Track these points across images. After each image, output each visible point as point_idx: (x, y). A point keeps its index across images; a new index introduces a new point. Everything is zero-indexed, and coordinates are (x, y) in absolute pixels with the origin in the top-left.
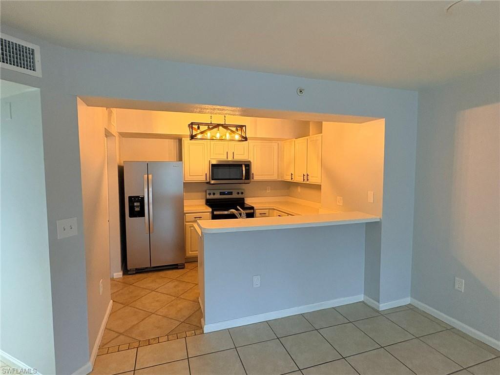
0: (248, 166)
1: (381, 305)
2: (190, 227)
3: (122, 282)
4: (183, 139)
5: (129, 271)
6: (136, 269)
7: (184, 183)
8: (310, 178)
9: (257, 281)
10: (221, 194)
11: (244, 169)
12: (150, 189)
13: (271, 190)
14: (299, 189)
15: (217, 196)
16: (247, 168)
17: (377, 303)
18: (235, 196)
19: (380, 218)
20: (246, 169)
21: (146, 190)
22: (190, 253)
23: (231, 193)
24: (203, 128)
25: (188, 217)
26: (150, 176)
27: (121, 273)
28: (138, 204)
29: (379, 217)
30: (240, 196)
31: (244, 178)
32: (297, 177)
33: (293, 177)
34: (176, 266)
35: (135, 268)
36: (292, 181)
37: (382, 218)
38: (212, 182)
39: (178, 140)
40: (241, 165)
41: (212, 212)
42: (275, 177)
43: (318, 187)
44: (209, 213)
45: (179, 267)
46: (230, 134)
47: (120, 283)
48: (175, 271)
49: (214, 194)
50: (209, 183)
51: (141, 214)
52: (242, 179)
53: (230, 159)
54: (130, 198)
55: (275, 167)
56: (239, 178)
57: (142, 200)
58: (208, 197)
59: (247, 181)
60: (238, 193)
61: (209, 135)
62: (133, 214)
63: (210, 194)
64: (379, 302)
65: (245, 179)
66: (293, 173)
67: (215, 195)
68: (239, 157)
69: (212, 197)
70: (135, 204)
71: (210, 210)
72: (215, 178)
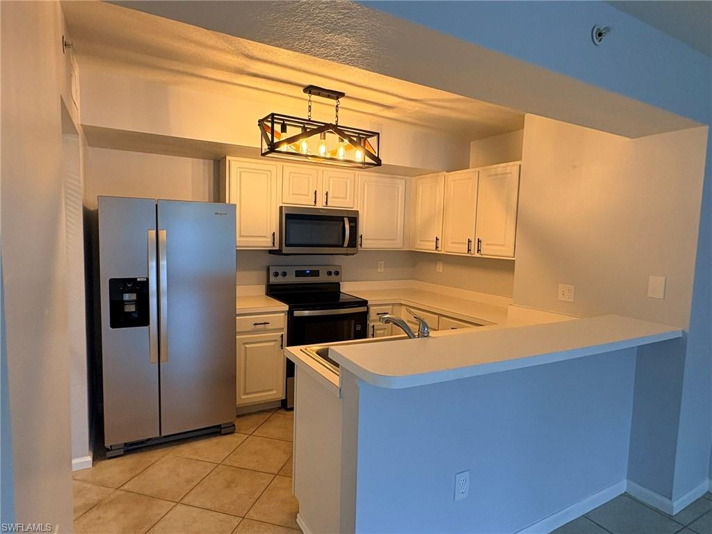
0: (354, 220)
1: (675, 504)
2: (245, 344)
3: (93, 483)
4: (228, 158)
5: (108, 450)
6: (126, 444)
7: (237, 250)
8: (484, 247)
9: (463, 483)
10: (299, 274)
11: (347, 226)
12: (163, 263)
13: (385, 267)
14: (440, 268)
15: (291, 279)
16: (353, 224)
17: (667, 501)
18: (323, 278)
19: (683, 331)
20: (350, 227)
21: (153, 264)
22: (243, 397)
23: (315, 273)
24: (292, 131)
25: (242, 323)
26: (163, 234)
27: (89, 459)
28: (134, 297)
29: (680, 329)
30: (333, 279)
31: (346, 244)
32: (450, 244)
33: (439, 245)
34: (218, 430)
35: (123, 442)
36: (437, 252)
37: (687, 331)
38: (285, 250)
39: (212, 161)
40: (341, 219)
41: (290, 313)
42: (398, 245)
43: (506, 266)
44: (283, 314)
45: (223, 431)
46: (347, 148)
47: (89, 486)
48: (215, 440)
49: (284, 274)
50: (278, 252)
51: (141, 318)
52: (342, 246)
53: (320, 205)
54: (114, 283)
55: (399, 223)
56: (336, 243)
57: (141, 288)
58: (273, 280)
59: (351, 250)
60: (330, 273)
61: (304, 145)
62: (120, 319)
63: (276, 274)
64: (671, 499)
65: (348, 246)
66: (440, 238)
67: (287, 276)
68: (338, 203)
69: (280, 280)
70: (127, 297)
71: (286, 307)
72: (292, 242)
